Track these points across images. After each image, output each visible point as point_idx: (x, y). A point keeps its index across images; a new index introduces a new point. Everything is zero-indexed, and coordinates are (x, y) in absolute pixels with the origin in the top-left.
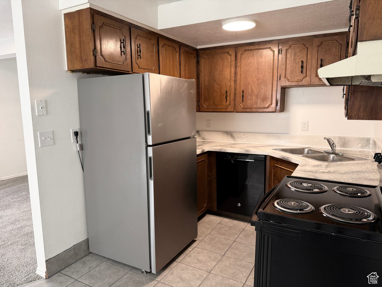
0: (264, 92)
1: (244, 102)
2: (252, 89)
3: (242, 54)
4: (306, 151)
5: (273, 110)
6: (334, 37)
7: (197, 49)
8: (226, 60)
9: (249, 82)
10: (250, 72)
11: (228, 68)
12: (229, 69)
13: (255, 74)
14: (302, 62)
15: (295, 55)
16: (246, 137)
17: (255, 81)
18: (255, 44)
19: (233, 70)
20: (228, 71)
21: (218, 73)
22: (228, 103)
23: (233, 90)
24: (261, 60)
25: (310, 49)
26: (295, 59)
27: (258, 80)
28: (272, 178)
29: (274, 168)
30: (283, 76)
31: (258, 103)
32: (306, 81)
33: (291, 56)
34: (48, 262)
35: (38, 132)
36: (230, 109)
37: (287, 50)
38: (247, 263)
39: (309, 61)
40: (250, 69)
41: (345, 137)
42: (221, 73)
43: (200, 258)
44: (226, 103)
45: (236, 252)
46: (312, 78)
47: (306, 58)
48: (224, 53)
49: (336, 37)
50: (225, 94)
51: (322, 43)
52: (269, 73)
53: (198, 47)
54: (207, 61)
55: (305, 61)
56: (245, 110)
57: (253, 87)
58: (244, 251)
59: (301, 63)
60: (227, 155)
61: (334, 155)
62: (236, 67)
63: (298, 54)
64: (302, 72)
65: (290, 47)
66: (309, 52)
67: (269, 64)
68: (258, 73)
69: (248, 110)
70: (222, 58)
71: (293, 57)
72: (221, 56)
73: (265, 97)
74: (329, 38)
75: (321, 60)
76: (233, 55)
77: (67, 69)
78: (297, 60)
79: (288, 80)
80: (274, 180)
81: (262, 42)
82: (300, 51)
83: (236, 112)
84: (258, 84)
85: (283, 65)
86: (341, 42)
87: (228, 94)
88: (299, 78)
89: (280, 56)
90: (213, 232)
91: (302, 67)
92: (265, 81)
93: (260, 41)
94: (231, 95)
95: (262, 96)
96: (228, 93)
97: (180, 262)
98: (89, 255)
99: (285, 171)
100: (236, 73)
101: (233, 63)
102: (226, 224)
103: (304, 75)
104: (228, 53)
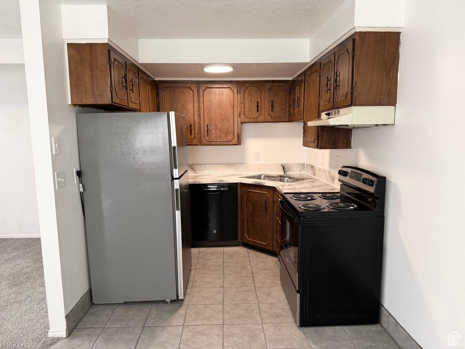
0: (227, 127)
1: (208, 136)
2: (215, 124)
3: (204, 91)
4: (262, 177)
5: (236, 143)
6: (281, 84)
7: (155, 80)
8: (188, 95)
9: (212, 117)
10: (213, 108)
11: (191, 102)
12: (192, 104)
13: (218, 111)
14: (258, 102)
15: (251, 95)
16: (207, 168)
17: (218, 116)
18: (216, 83)
19: (196, 105)
20: (191, 105)
21: (180, 107)
22: (193, 136)
23: (198, 123)
24: (222, 98)
25: (263, 92)
26: (251, 100)
27: (220, 116)
28: (245, 202)
29: (246, 193)
30: (242, 113)
31: (222, 137)
32: (261, 118)
33: (248, 96)
34: (67, 317)
35: (56, 173)
36: (195, 141)
37: (244, 91)
38: (246, 274)
39: (263, 102)
40: (213, 105)
41: (288, 164)
42: (184, 106)
43: (206, 281)
44: (191, 136)
45: (231, 269)
46: (265, 116)
47: (260, 99)
48: (186, 88)
49: (282, 84)
50: (190, 128)
51: (272, 88)
52: (230, 110)
53: (156, 79)
54: (168, 94)
55: (259, 101)
56: (211, 143)
57: (217, 122)
58: (237, 267)
59: (256, 103)
60: (202, 187)
61: (288, 178)
62: (199, 102)
63: (253, 95)
64: (258, 111)
65: (247, 88)
66: (262, 94)
67: (229, 102)
68: (220, 109)
69: (213, 143)
70: (184, 93)
71: (250, 98)
72: (183, 91)
73: (227, 132)
74: (277, 84)
75: (272, 101)
76: (195, 91)
77: (70, 103)
78: (253, 101)
79: (247, 117)
80: (247, 204)
81: (223, 81)
82: (255, 93)
83: (201, 145)
84: (221, 119)
85: (242, 104)
86: (285, 89)
87: (193, 128)
88: (256, 116)
89: (239, 95)
90: (200, 260)
91: (258, 106)
92: (227, 117)
93: (221, 81)
94: (196, 129)
95: (225, 131)
96: (192, 126)
97: (192, 288)
98: (93, 307)
99: (258, 194)
100: (199, 108)
101: (196, 98)
102: (206, 252)
103: (259, 113)
104: (190, 88)
